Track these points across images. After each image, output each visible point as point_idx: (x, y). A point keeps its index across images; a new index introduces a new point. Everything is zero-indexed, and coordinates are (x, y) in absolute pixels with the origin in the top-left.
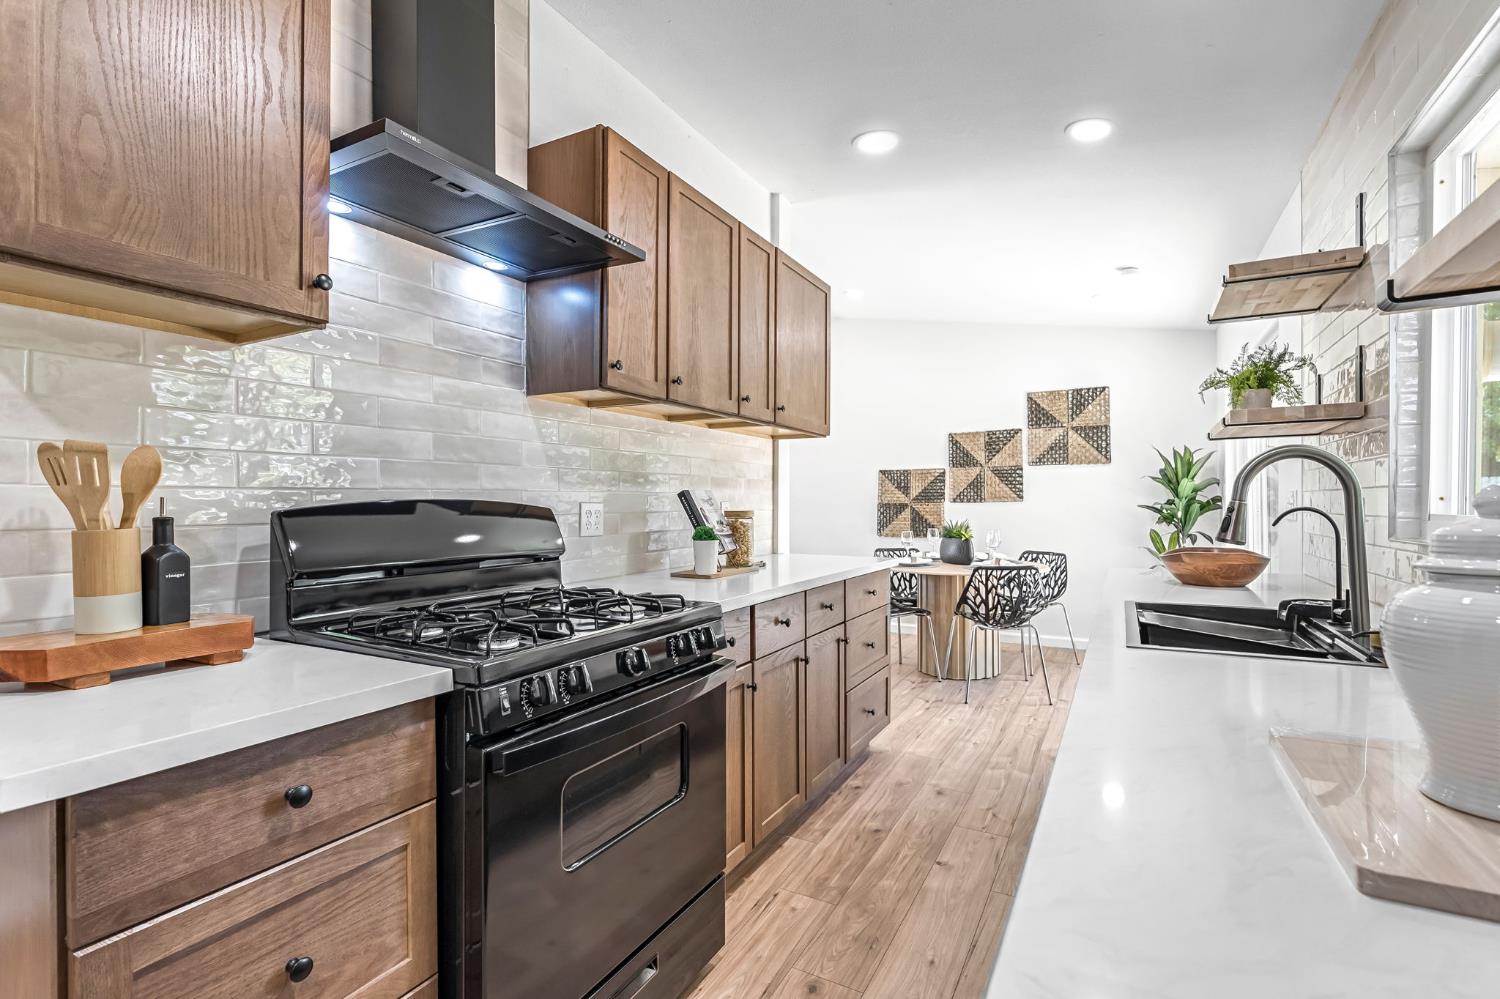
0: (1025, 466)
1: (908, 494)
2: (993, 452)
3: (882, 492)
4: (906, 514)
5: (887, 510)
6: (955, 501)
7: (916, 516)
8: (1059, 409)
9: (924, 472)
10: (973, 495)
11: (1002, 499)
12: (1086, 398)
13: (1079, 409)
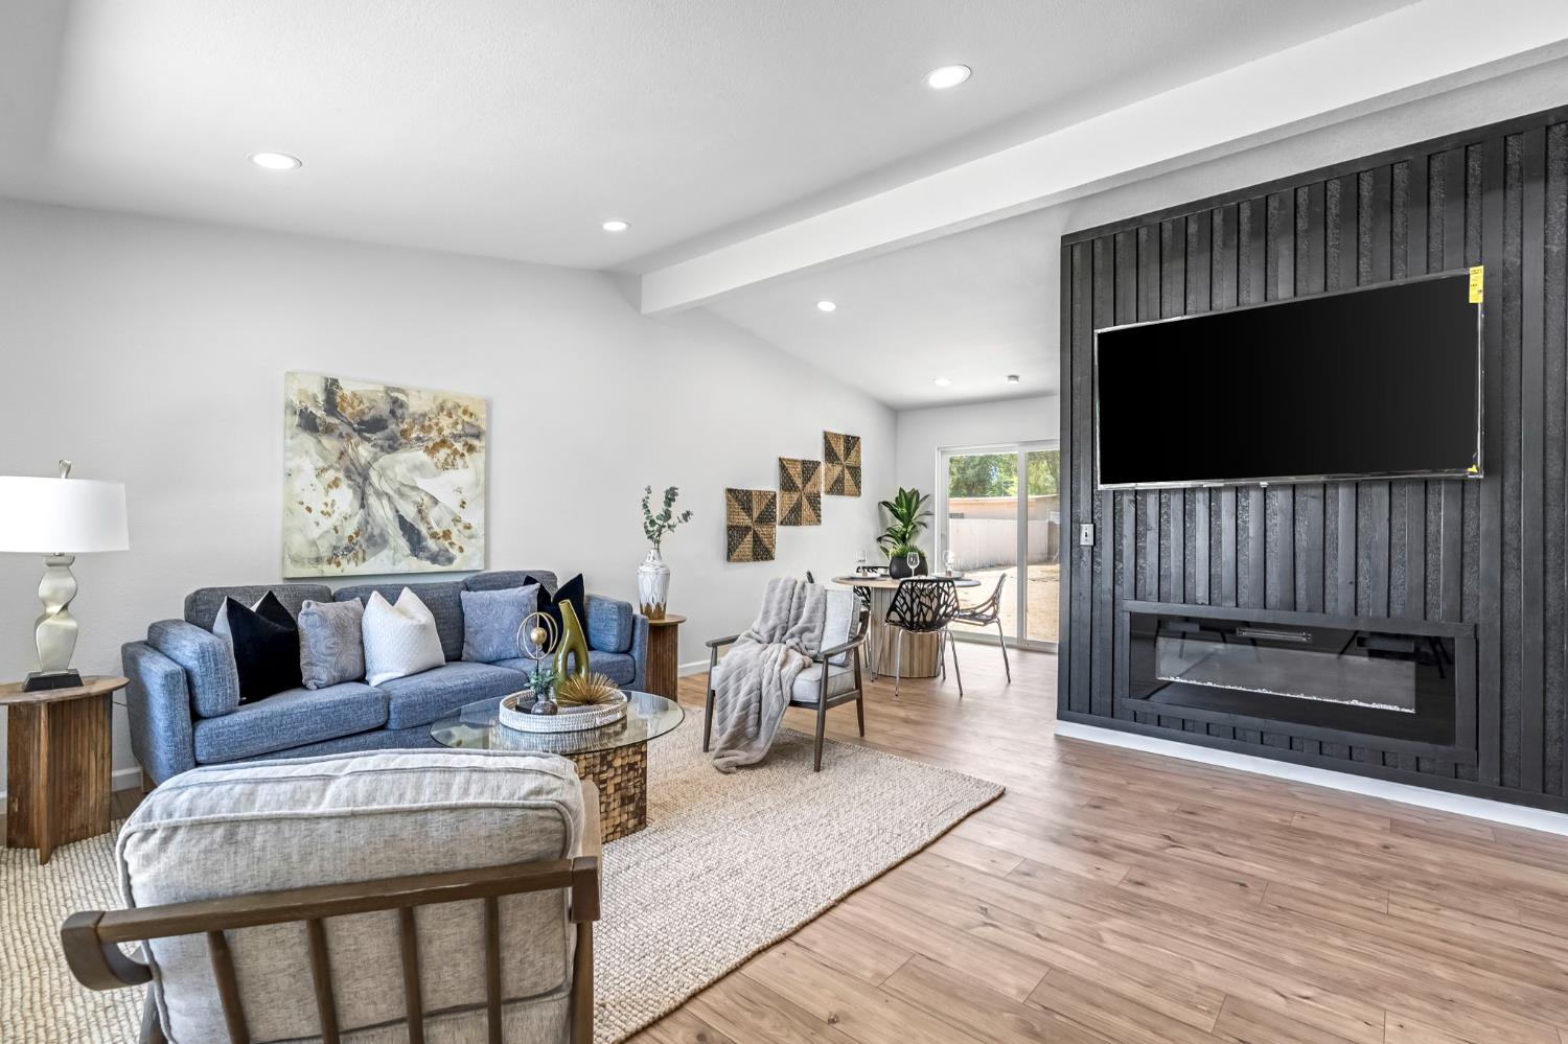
0: (823, 495)
1: (750, 515)
2: (806, 480)
3: (730, 513)
4: (749, 537)
5: (735, 533)
6: (782, 523)
7: (757, 539)
8: (840, 449)
9: (762, 494)
10: (794, 518)
11: (810, 523)
12: (851, 442)
13: (848, 451)
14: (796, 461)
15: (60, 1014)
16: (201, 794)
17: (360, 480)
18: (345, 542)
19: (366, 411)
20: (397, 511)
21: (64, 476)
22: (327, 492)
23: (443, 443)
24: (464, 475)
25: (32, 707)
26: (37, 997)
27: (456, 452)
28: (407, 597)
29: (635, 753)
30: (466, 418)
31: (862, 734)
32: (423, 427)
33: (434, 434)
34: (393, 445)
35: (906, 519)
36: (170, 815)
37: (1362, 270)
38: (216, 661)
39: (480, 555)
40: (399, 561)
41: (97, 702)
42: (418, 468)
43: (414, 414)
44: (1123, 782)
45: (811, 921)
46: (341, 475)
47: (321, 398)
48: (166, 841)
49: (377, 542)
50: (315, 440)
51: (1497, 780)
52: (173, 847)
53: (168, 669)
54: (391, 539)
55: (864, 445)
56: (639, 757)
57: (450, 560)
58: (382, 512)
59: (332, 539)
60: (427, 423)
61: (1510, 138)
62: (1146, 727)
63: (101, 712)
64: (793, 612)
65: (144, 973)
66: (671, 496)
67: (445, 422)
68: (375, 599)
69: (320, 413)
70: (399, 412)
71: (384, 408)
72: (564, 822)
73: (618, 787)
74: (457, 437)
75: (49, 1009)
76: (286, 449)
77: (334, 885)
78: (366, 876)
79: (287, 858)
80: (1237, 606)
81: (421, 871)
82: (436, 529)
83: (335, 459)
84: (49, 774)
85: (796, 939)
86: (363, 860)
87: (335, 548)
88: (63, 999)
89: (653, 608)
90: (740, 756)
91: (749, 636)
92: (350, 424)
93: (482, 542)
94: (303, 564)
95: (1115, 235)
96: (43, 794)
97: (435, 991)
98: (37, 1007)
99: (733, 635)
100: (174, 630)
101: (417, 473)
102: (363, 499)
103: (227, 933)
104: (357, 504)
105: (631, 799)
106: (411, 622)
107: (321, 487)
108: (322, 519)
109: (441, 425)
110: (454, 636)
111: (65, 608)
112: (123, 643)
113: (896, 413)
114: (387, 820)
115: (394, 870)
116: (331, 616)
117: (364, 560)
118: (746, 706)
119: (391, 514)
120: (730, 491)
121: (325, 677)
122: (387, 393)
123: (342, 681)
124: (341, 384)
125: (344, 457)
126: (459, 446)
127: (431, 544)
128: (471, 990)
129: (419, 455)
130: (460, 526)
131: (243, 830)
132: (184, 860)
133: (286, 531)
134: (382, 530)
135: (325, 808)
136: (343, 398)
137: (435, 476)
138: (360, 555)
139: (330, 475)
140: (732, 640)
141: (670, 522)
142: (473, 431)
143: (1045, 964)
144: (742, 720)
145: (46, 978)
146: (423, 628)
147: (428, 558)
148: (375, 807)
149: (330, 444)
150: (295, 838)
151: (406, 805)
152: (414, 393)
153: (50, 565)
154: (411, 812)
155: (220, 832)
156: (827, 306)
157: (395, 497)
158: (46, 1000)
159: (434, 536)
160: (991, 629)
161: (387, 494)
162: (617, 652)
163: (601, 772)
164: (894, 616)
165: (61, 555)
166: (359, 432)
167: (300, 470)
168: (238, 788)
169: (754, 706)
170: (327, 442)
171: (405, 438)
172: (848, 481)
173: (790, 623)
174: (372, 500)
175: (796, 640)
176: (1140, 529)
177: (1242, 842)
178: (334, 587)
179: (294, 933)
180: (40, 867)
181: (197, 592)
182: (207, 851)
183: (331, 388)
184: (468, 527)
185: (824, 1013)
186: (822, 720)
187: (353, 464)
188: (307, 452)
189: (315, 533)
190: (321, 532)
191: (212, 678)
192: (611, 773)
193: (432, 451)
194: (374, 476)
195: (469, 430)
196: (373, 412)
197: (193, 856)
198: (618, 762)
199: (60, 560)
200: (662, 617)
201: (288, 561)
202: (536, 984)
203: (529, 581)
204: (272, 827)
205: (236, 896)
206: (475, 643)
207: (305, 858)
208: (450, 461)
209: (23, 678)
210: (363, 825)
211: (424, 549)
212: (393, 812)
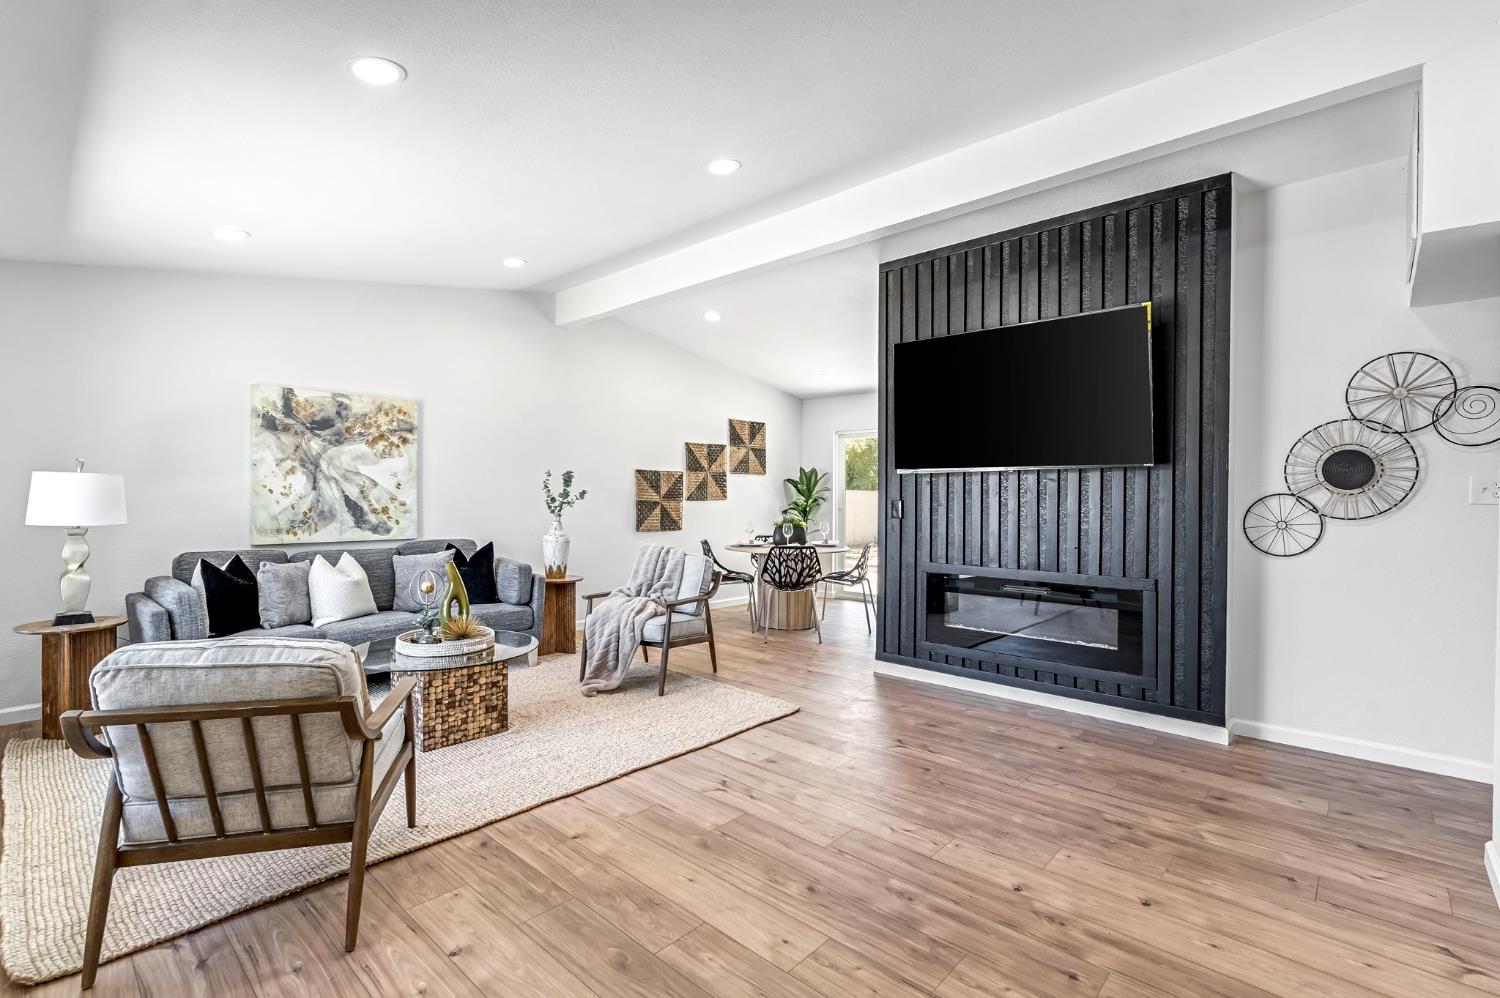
0: (728, 474)
1: (658, 492)
2: (712, 461)
3: (640, 490)
4: (657, 511)
5: (643, 509)
6: (688, 499)
7: (665, 513)
8: (745, 435)
9: (669, 474)
10: (700, 493)
11: (717, 498)
12: (756, 429)
13: (753, 436)
14: (702, 445)
15: (75, 825)
16: (134, 655)
17: (312, 468)
18: (301, 517)
19: (317, 412)
20: (343, 492)
21: (79, 470)
22: (285, 478)
23: (382, 436)
24: (400, 462)
25: (57, 635)
26: (60, 818)
27: (392, 444)
28: (347, 560)
29: (497, 675)
30: (401, 417)
31: (715, 670)
32: (364, 424)
33: (373, 430)
34: (339, 439)
35: (807, 493)
36: (117, 664)
37: (1084, 299)
38: (189, 604)
39: (413, 527)
40: (346, 531)
41: (106, 634)
42: (361, 457)
43: (356, 414)
44: (899, 705)
45: (595, 786)
46: (296, 464)
47: (280, 404)
48: (114, 677)
49: (327, 516)
50: (274, 437)
51: (1169, 701)
52: (118, 680)
53: (155, 610)
54: (338, 515)
55: (769, 431)
56: (500, 678)
57: (388, 531)
58: (331, 493)
59: (290, 515)
60: (367, 421)
61: (1180, 200)
62: (921, 661)
63: (108, 642)
64: (658, 572)
65: (108, 752)
66: (568, 479)
67: (382, 419)
68: (319, 560)
69: (279, 416)
70: (344, 413)
71: (331, 411)
72: (336, 676)
73: (483, 699)
74: (394, 431)
75: (68, 824)
76: (252, 445)
77: (205, 704)
78: (222, 701)
79: (178, 688)
80: (1000, 566)
81: (253, 699)
82: (376, 506)
83: (291, 451)
84: (71, 684)
85: (579, 796)
86: (220, 691)
87: (292, 521)
88: (77, 819)
89: (555, 569)
90: (601, 683)
91: (621, 591)
92: (303, 424)
93: (415, 516)
94: (267, 535)
95: (917, 265)
96: (66, 698)
97: (269, 772)
98: (60, 823)
99: (607, 591)
100: (162, 583)
101: (359, 462)
102: (314, 483)
103: (147, 725)
104: (310, 486)
105: (494, 708)
106: (347, 579)
107: (280, 475)
108: (282, 499)
109: (379, 422)
110: (385, 591)
111: (81, 566)
112: (128, 593)
113: (800, 402)
114: (233, 671)
115: (238, 698)
116: (282, 574)
117: (316, 531)
118: (607, 646)
119: (338, 495)
120: (639, 472)
121: (277, 620)
122: (333, 398)
123: (292, 623)
124: (296, 392)
125: (299, 450)
126: (395, 439)
127: (372, 518)
128: (290, 773)
129: (361, 447)
130: (396, 504)
131: (155, 674)
132: (124, 687)
133: (253, 509)
134: (330, 507)
135: (200, 663)
136: (298, 403)
137: (375, 464)
138: (313, 527)
139: (288, 464)
140: (606, 595)
141: (569, 499)
142: (407, 426)
143: (740, 810)
144: (605, 655)
145: (66, 809)
146: (357, 584)
147: (370, 530)
148: (227, 663)
149: (287, 439)
150: (182, 679)
151: (244, 663)
152: (356, 398)
153: (70, 535)
154: (247, 667)
155: (142, 673)
156: (712, 316)
157: (341, 480)
158: (67, 819)
159: (374, 511)
160: (857, 588)
161: (335, 479)
162: (519, 604)
163: (468, 687)
164: (767, 577)
165: (78, 527)
166: (311, 430)
167: (263, 460)
168: (154, 652)
169: (613, 646)
170: (284, 438)
171: (349, 434)
172: (754, 459)
173: (655, 581)
174: (322, 484)
175: (659, 594)
176: (934, 504)
177: (955, 744)
178: (290, 553)
179: (184, 728)
180: (65, 751)
181: (181, 556)
182: (135, 683)
183: (288, 395)
184: (404, 504)
185: (571, 833)
186: (665, 656)
187: (307, 455)
188: (269, 447)
189: (276, 510)
190: (281, 509)
191: (187, 617)
192: (477, 688)
193: (372, 443)
194: (323, 465)
195: (402, 426)
196: (322, 414)
197: (129, 685)
198: (483, 681)
199: (77, 531)
200: (563, 577)
201: (255, 532)
202: (331, 773)
203: (449, 547)
204: (170, 672)
205: (151, 707)
206: (403, 597)
207: (188, 688)
208: (387, 451)
209: (52, 618)
210: (219, 673)
211: (365, 522)
212: (237, 666)
